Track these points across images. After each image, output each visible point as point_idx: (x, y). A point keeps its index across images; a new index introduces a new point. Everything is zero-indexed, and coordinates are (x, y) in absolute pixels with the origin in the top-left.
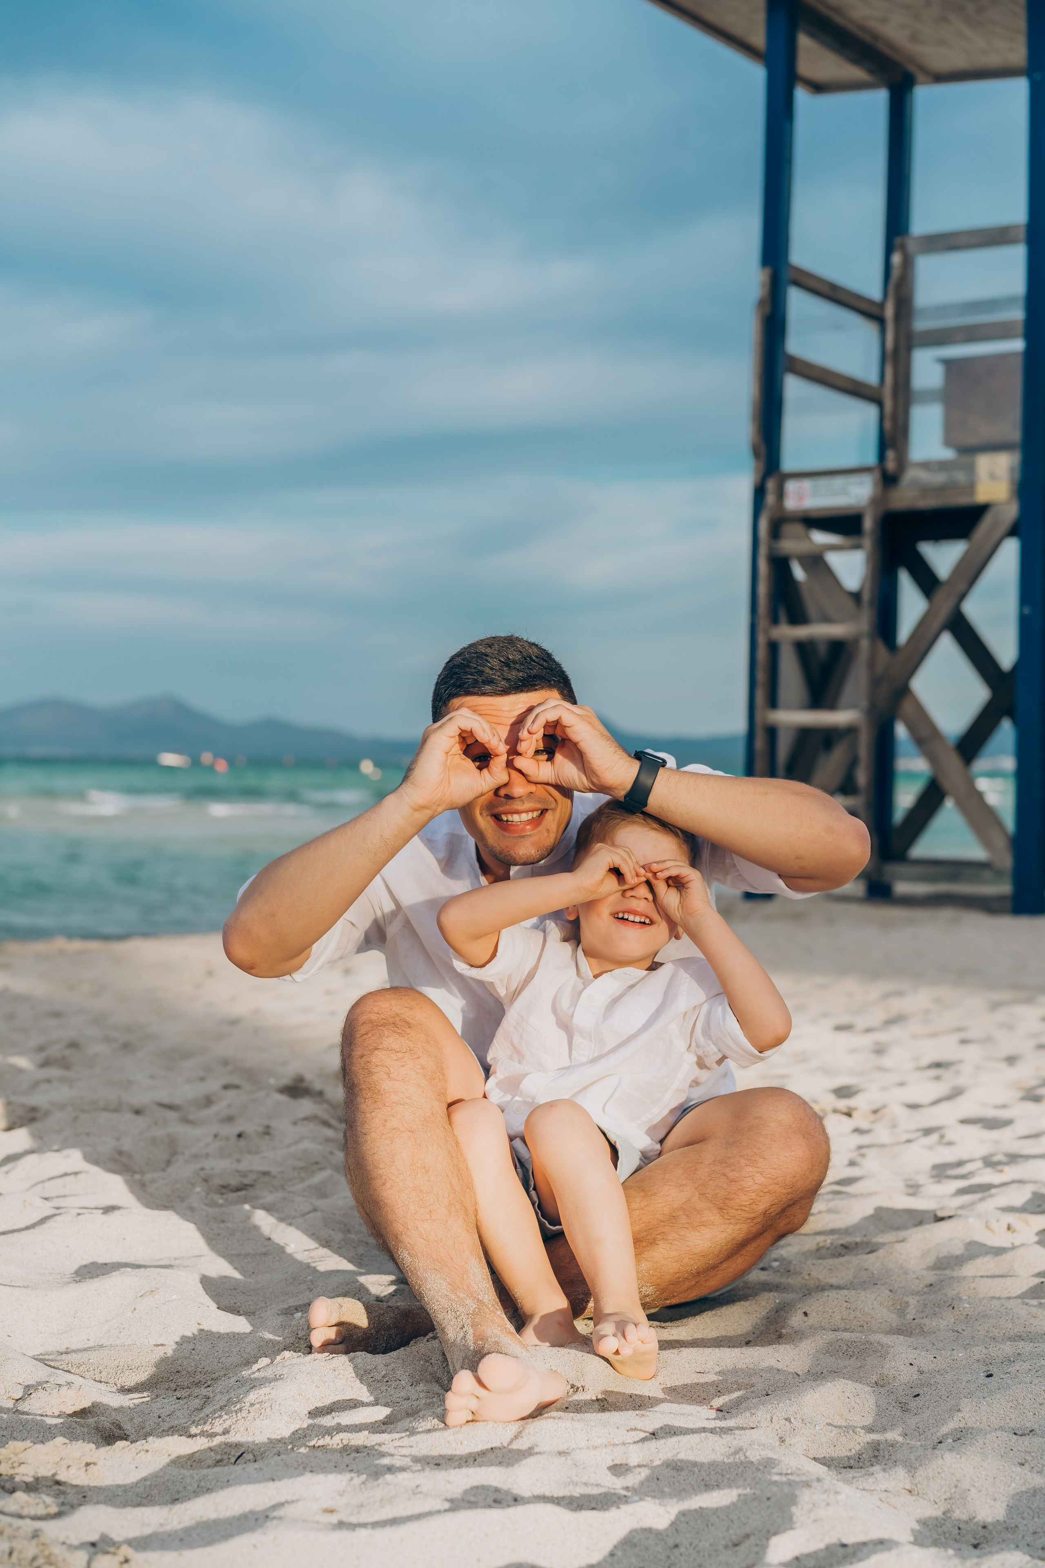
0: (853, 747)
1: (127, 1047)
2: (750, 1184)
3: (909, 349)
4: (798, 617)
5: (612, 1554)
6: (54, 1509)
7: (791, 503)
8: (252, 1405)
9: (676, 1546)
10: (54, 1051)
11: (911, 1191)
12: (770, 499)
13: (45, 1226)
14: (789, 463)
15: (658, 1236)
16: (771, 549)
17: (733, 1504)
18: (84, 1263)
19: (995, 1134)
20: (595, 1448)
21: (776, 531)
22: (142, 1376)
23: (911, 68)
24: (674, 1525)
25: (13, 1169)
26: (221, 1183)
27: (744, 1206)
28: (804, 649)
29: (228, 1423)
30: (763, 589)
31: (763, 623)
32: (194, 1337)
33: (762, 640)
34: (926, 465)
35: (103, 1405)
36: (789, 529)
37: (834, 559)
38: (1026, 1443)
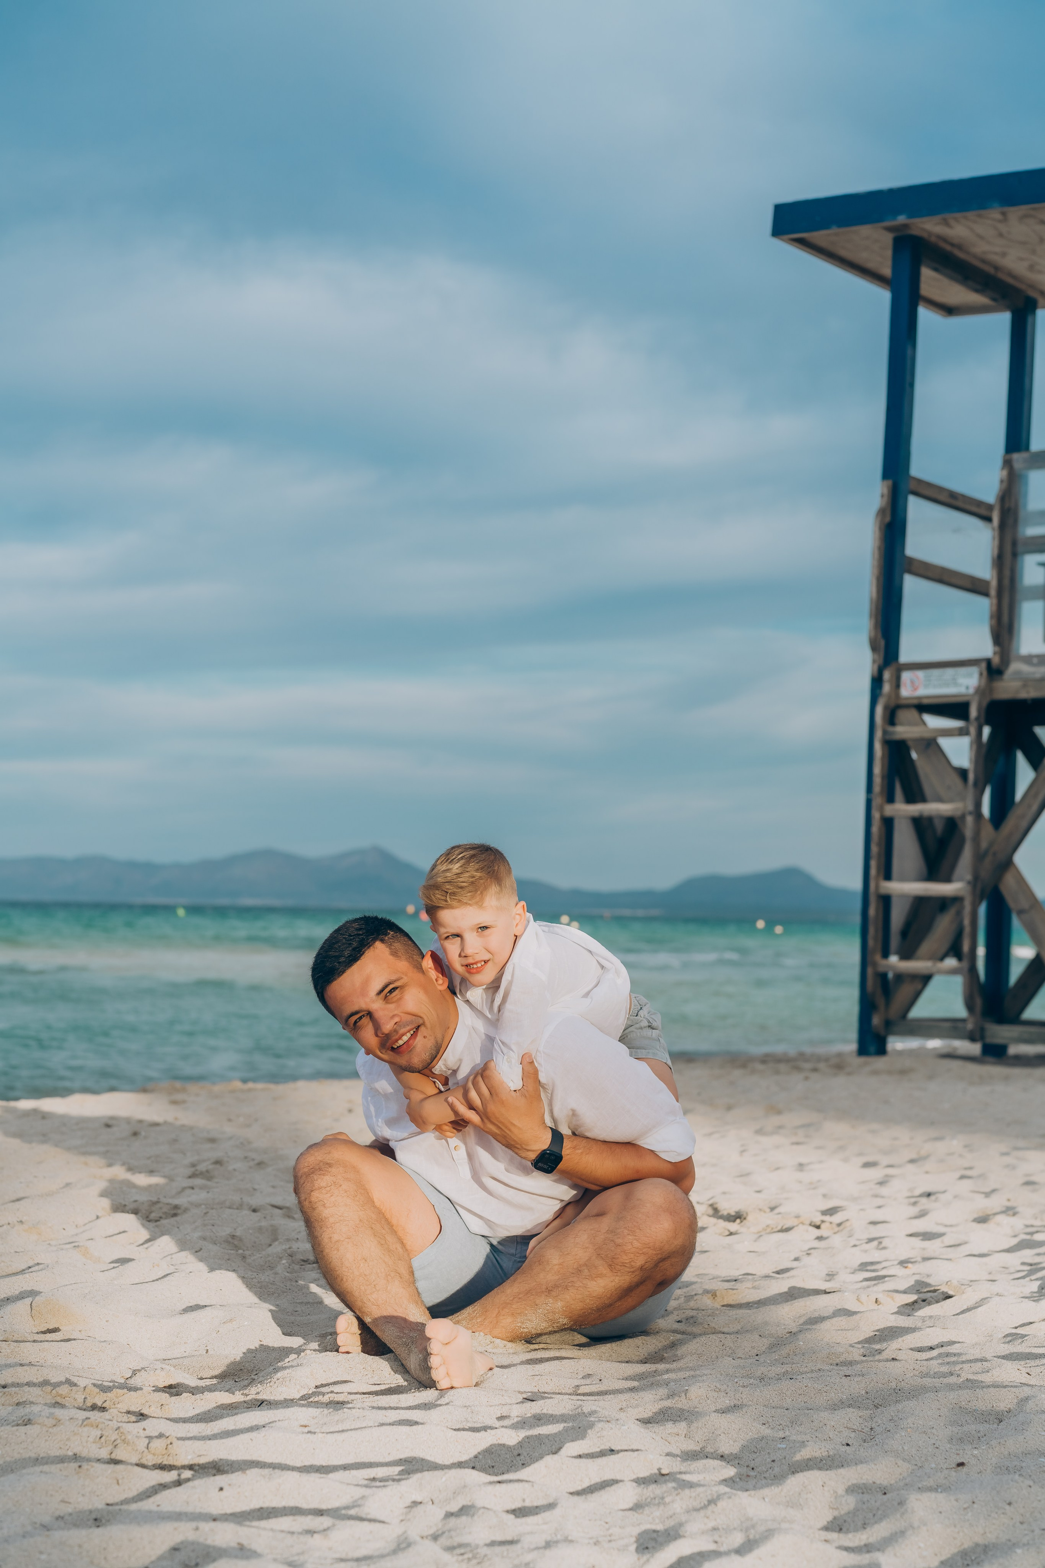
0: (959, 913)
1: (260, 1164)
2: (629, 1247)
3: (1015, 555)
4: (914, 795)
5: (476, 1457)
6: (135, 1420)
7: (906, 692)
8: (278, 1379)
9: (519, 1455)
10: (202, 1167)
11: (828, 1278)
12: (886, 688)
13: (165, 1279)
14: (904, 657)
15: (569, 1284)
16: (885, 732)
17: (559, 1432)
18: (190, 1305)
19: (927, 1244)
20: (491, 1406)
21: (891, 718)
22: (217, 1372)
23: (1032, 293)
24: (520, 1444)
25: (152, 1245)
26: (302, 1258)
27: (626, 1263)
28: (920, 824)
29: (260, 1389)
30: (877, 770)
31: (877, 801)
32: (256, 1350)
33: (876, 815)
34: (1028, 659)
35: (185, 1385)
36: (903, 715)
37: (945, 743)
38: (773, 1412)
